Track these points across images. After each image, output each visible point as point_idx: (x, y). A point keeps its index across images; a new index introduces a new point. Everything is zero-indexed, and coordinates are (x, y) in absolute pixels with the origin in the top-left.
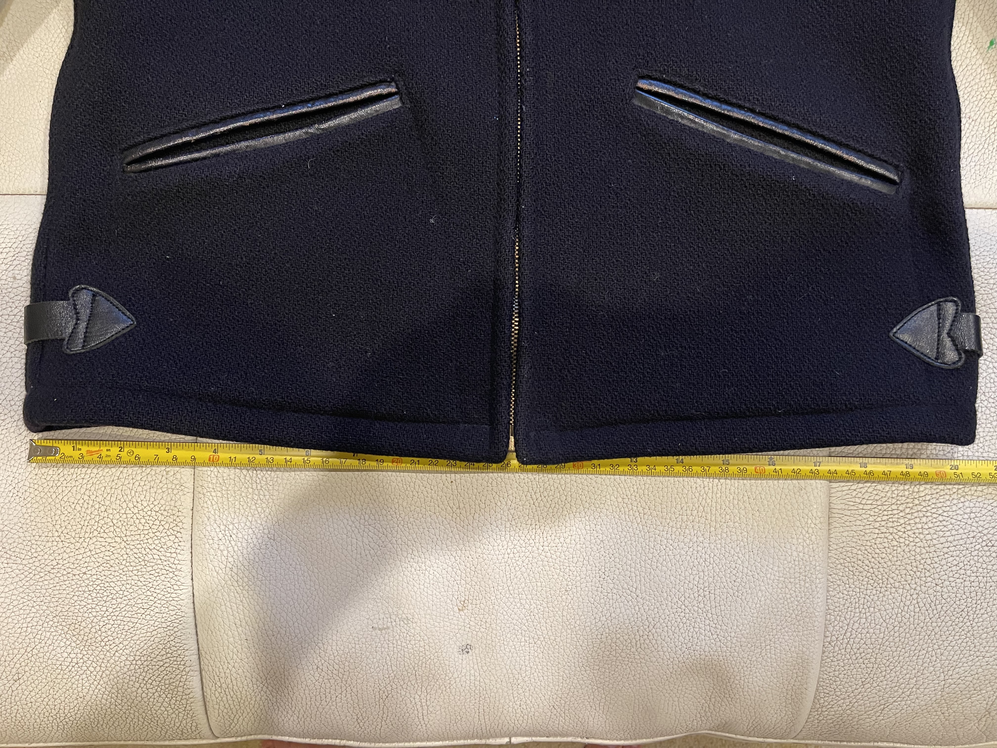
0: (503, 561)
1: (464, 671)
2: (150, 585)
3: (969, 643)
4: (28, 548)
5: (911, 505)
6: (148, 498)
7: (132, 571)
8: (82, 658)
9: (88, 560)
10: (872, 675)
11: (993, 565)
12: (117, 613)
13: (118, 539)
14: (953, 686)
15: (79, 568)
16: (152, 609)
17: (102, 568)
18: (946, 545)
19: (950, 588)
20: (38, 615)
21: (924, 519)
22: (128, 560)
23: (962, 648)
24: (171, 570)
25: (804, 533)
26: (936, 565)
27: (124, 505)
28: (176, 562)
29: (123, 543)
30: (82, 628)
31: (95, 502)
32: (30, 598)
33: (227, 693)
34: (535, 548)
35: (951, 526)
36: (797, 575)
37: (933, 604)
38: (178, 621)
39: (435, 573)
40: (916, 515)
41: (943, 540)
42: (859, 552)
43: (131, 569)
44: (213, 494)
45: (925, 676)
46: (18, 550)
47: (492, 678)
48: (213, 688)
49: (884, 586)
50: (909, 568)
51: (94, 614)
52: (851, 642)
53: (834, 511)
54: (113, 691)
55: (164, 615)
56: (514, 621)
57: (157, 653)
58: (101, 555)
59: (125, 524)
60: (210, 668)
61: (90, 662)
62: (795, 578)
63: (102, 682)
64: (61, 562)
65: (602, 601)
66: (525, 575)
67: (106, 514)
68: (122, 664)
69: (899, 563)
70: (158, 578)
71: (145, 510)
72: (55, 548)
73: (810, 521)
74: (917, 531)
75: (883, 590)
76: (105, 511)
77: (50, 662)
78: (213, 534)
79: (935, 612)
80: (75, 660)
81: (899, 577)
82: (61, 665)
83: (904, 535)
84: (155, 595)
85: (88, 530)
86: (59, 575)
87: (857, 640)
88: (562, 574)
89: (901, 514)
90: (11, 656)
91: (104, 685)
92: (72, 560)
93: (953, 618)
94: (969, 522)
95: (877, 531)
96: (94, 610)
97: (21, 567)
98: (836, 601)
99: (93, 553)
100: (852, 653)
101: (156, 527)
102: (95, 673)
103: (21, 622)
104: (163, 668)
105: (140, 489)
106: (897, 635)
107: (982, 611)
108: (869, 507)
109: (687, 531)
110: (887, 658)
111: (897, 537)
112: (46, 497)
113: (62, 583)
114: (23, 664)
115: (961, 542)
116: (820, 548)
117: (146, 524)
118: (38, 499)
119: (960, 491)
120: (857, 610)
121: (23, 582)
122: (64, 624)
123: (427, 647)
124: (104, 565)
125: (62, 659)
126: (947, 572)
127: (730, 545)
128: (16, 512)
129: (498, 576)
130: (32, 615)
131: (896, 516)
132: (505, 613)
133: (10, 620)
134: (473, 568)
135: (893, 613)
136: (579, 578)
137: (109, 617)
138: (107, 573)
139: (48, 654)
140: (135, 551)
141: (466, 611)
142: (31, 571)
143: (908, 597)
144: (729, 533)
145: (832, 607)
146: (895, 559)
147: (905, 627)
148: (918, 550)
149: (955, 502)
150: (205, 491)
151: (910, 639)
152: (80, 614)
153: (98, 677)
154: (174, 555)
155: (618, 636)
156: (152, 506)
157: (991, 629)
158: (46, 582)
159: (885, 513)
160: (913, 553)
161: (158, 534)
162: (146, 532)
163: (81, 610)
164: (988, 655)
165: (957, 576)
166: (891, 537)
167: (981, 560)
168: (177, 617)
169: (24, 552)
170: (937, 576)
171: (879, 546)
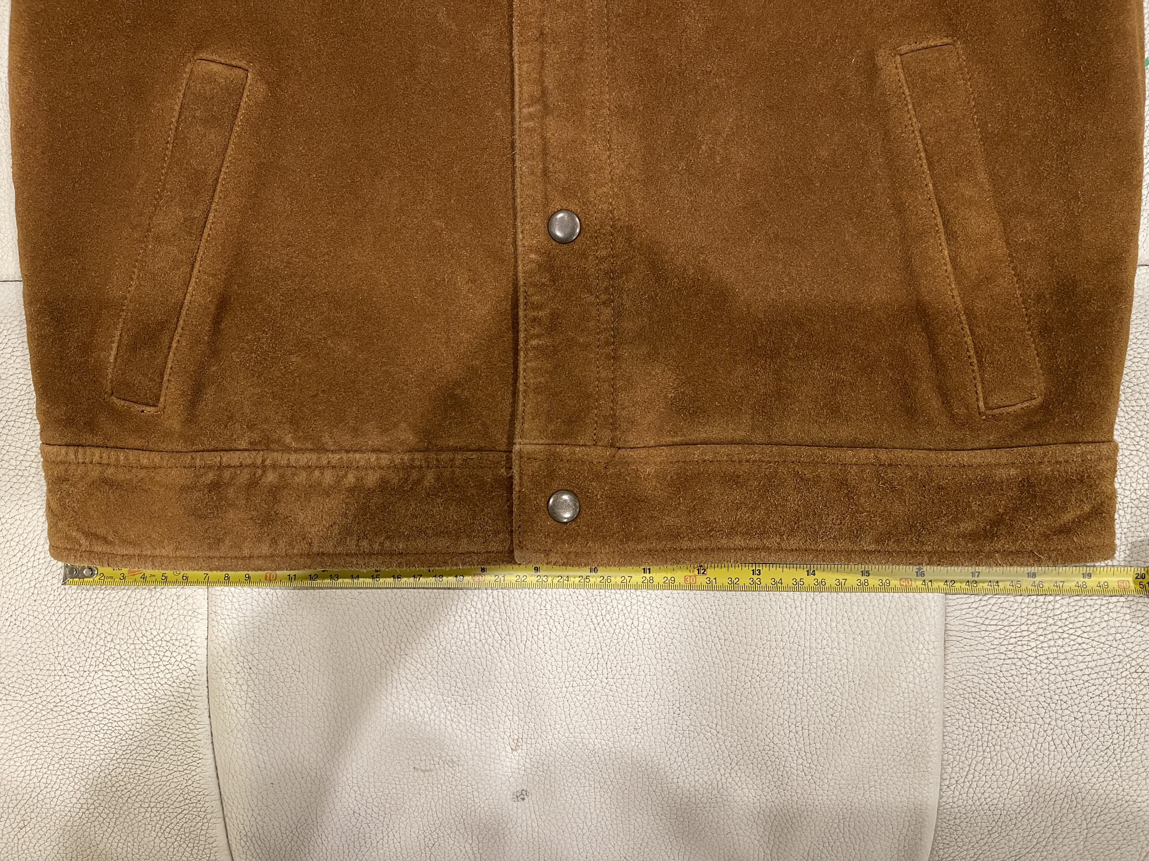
0: (560, 695)
1: (520, 821)
2: (163, 724)
3: (1117, 786)
4: (28, 683)
5: (1044, 625)
6: (158, 626)
7: (142, 709)
8: (93, 804)
9: (93, 696)
10: (1000, 824)
11: (1144, 695)
12: (127, 756)
13: (125, 673)
14: (1098, 835)
15: (83, 706)
16: (166, 750)
17: (108, 705)
18: (1087, 672)
19: (1092, 722)
20: (42, 757)
21: (1060, 642)
22: (137, 697)
23: (1108, 792)
24: (185, 707)
25: (914, 660)
26: (1075, 696)
27: (132, 634)
28: (191, 698)
29: (131, 677)
30: (90, 772)
31: (101, 631)
32: (32, 738)
33: (255, 842)
34: (598, 681)
35: (1092, 650)
36: (907, 709)
37: (1071, 742)
38: (196, 764)
39: (484, 707)
40: (1050, 636)
41: (1082, 666)
42: (982, 681)
43: (140, 706)
44: (229, 621)
45: (1064, 825)
46: (17, 685)
47: (553, 828)
48: (238, 837)
49: (1012, 720)
50: (1041, 699)
51: (103, 756)
52: (974, 785)
53: (951, 633)
54: (129, 839)
55: (180, 758)
56: (577, 764)
57: (174, 799)
58: (108, 691)
59: (133, 656)
60: (233, 815)
61: (102, 808)
62: (904, 712)
63: (116, 830)
64: (64, 698)
65: (677, 740)
66: (588, 711)
67: (112, 645)
68: (136, 812)
69: (1029, 693)
70: (170, 717)
71: (155, 639)
72: (57, 683)
73: (921, 646)
74: (1051, 656)
75: (1010, 725)
76: (112, 641)
77: (57, 808)
78: (231, 667)
79: (1074, 750)
80: (85, 806)
81: (1030, 710)
82: (70, 811)
83: (1035, 661)
84: (168, 735)
85: (93, 663)
86: (62, 713)
87: (981, 784)
88: (629, 710)
89: (1032, 636)
90: (15, 802)
91: (118, 833)
92: (76, 697)
93: (1097, 757)
94: (1115, 644)
95: (1003, 656)
96: (102, 752)
97: (21, 704)
98: (954, 738)
99: (99, 688)
100: (976, 798)
101: (167, 659)
102: (108, 820)
103: (25, 764)
104: (181, 816)
105: (149, 616)
106: (1028, 777)
107: (1132, 749)
108: (994, 628)
109: (776, 659)
110: (1018, 804)
111: (1027, 663)
112: (47, 625)
113: (65, 723)
114: (28, 810)
115: (1105, 668)
116: (934, 678)
117: (156, 656)
118: (39, 627)
119: (1103, 608)
120: (980, 749)
121: (24, 720)
122: (71, 766)
123: (476, 793)
124: (111, 702)
125: (71, 805)
126: (1088, 704)
127: (827, 674)
128: (14, 643)
129: (555, 713)
130: (37, 757)
131: (1027, 638)
132: (564, 754)
133: (12, 762)
134: (526, 703)
135: (1024, 752)
136: (649, 714)
137: (119, 761)
138: (114, 711)
139: (55, 800)
140: (145, 686)
141: (519, 751)
142: (31, 708)
143: (1042, 734)
144: (825, 660)
145: (950, 746)
146: (1025, 689)
147: (1038, 768)
148: (1052, 678)
149: (1097, 620)
150: (219, 618)
151: (1045, 781)
152: (87, 757)
153: (112, 824)
154: (188, 691)
155: (697, 778)
156: (162, 635)
157: (1143, 769)
158: (49, 721)
159: (1013, 635)
160: (1047, 682)
161: (169, 667)
162: (156, 665)
163: (89, 753)
164: (1140, 799)
165: (1100, 708)
166: (1019, 663)
167: (1129, 689)
168: (194, 759)
169: (24, 687)
170: (1075, 708)
171: (1006, 674)
